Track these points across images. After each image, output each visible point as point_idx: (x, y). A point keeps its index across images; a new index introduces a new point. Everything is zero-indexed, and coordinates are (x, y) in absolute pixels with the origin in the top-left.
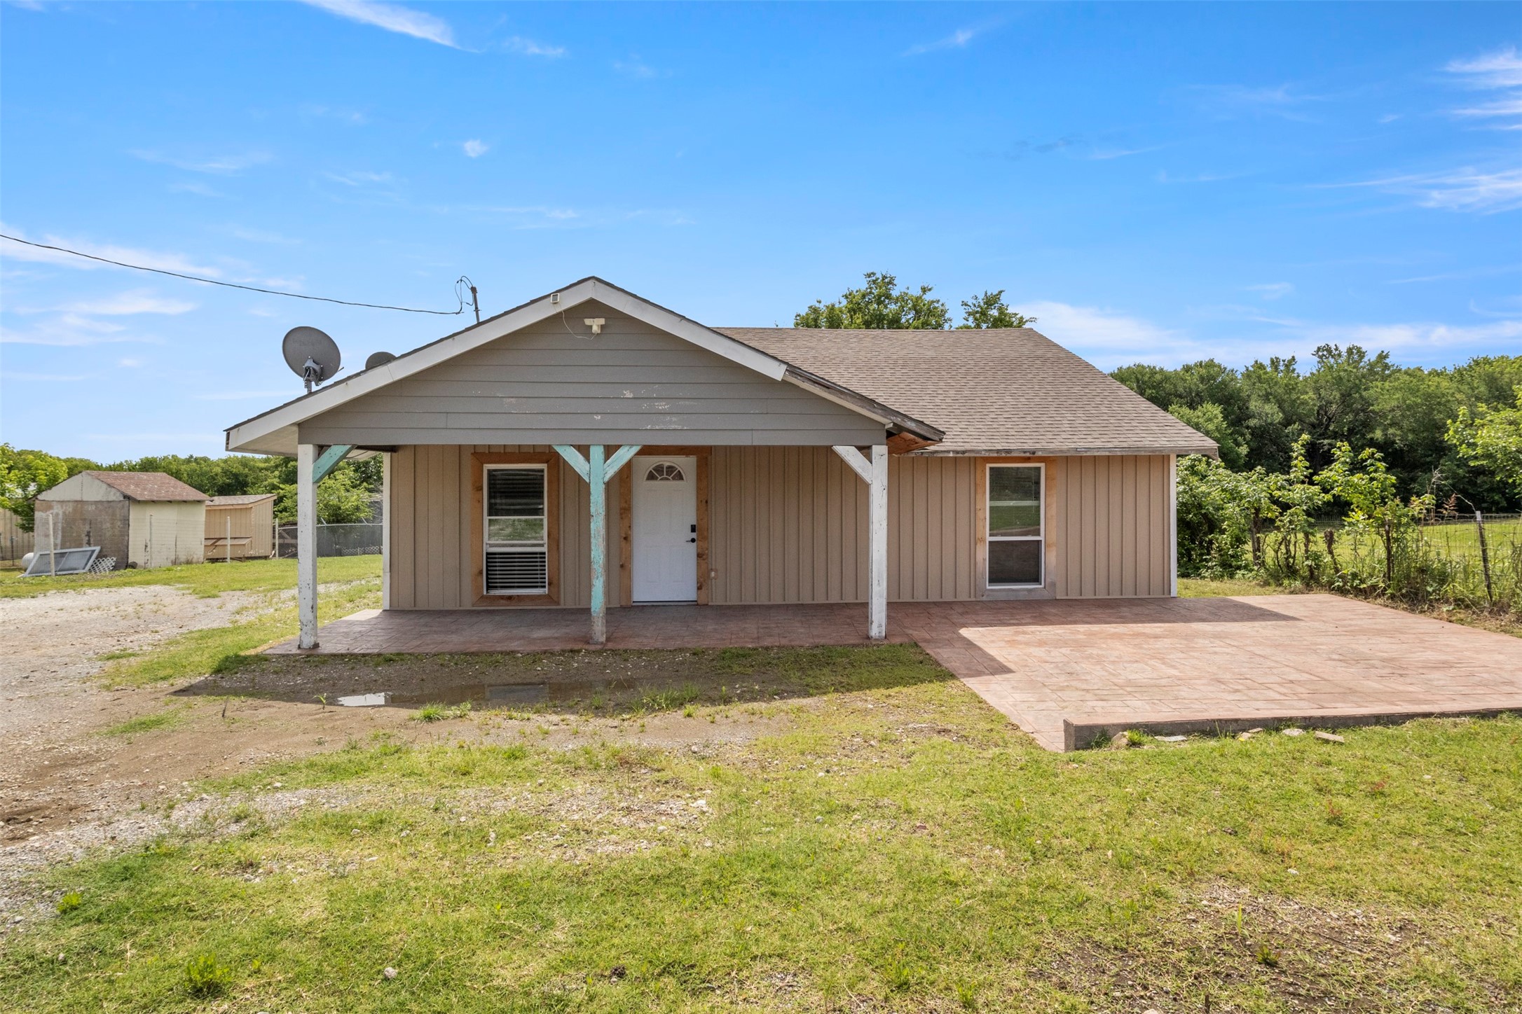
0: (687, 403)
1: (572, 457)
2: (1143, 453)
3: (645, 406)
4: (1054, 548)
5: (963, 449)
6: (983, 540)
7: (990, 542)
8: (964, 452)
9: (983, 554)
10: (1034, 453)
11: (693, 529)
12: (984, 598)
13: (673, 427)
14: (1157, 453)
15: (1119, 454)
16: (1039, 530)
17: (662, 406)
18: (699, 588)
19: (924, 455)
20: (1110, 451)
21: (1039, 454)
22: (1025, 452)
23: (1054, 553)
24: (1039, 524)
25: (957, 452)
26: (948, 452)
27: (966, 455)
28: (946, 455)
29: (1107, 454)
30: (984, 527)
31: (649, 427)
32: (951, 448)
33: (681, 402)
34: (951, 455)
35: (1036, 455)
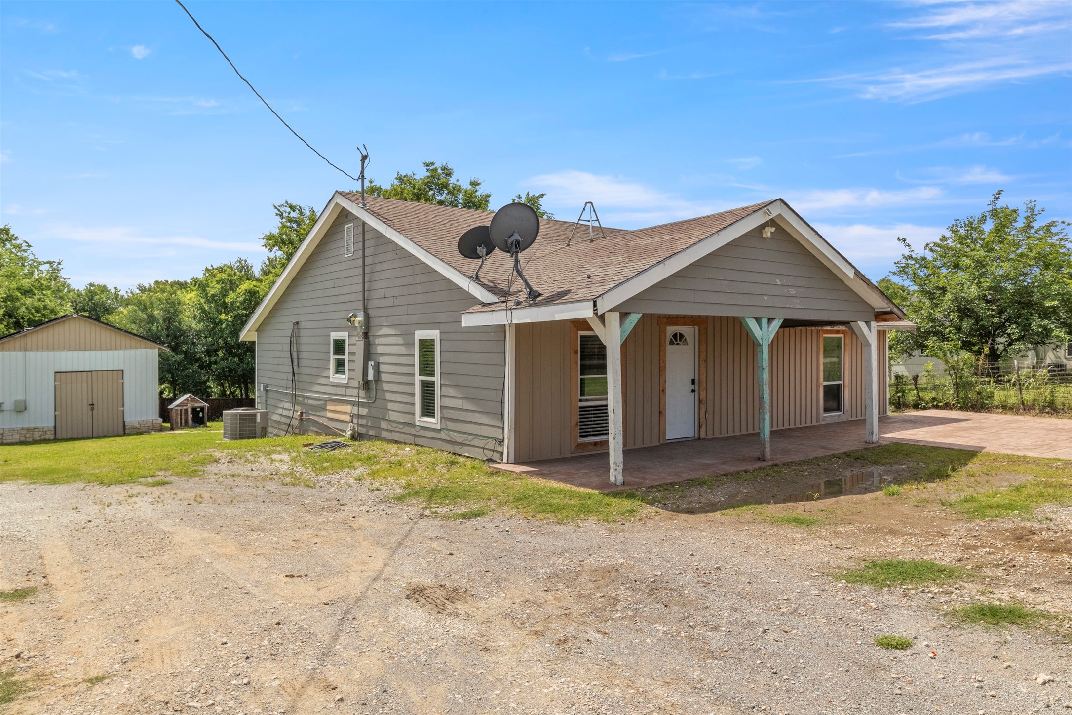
1: (752, 324)
3: (785, 291)
4: (847, 388)
6: (822, 384)
7: (824, 386)
9: (822, 393)
11: (693, 382)
12: (823, 422)
13: (798, 306)
16: (841, 377)
17: (793, 292)
18: (701, 427)
23: (847, 392)
24: (841, 374)
30: (822, 375)
33: (800, 290)
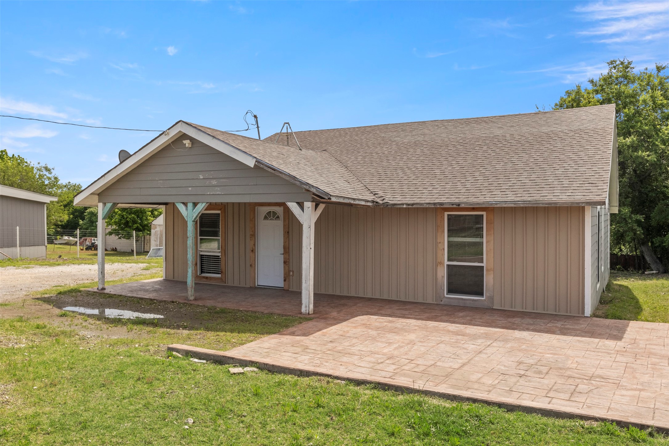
0: (224, 180)
1: (181, 208)
2: (541, 205)
3: (207, 183)
4: (492, 272)
5: (412, 202)
6: (442, 263)
7: (448, 266)
8: (413, 204)
9: (443, 274)
10: (459, 205)
11: (284, 247)
12: (442, 303)
13: (218, 193)
14: (553, 205)
15: (522, 206)
16: (482, 258)
17: (214, 182)
18: (285, 280)
19: (388, 206)
20: (515, 204)
21: (463, 206)
22: (453, 205)
23: (492, 276)
24: (482, 255)
25: (409, 205)
26: (403, 204)
27: (414, 206)
28: (401, 206)
29: (513, 205)
30: (443, 255)
31: (208, 193)
32: (404, 202)
33: (222, 180)
34: (405, 206)
35: (461, 206)
